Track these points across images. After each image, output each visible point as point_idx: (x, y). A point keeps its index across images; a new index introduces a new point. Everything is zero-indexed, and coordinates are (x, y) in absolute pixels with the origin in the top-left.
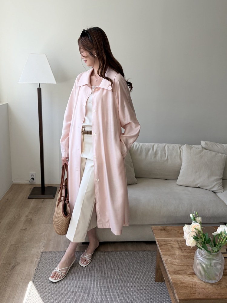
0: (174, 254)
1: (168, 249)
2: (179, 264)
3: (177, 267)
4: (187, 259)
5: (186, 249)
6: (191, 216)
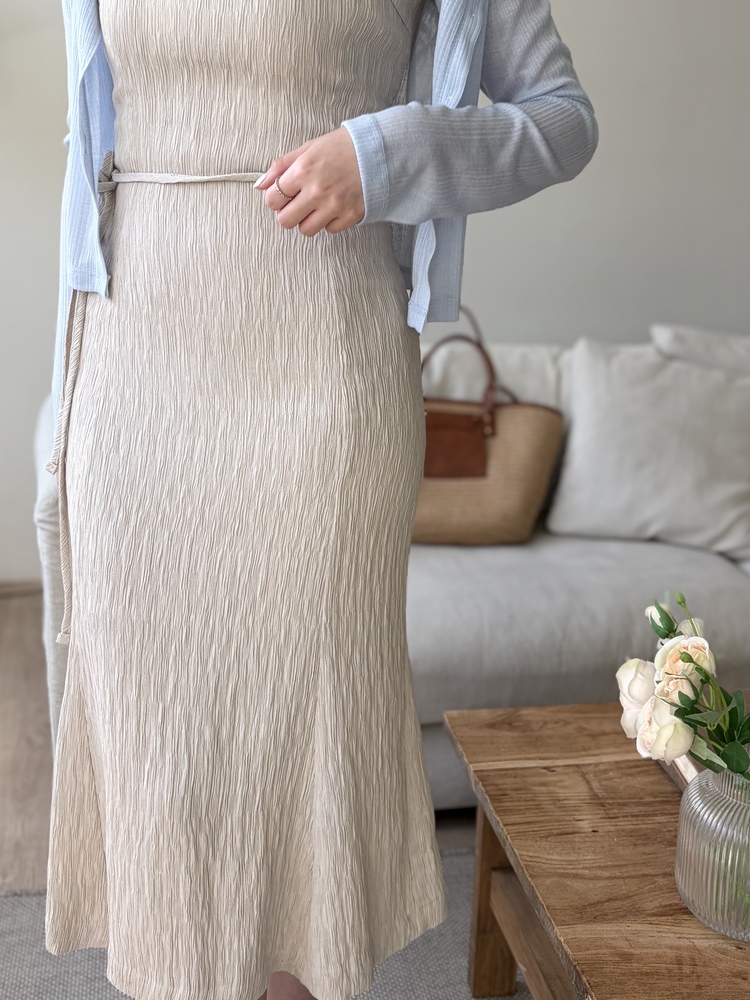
0: (571, 830)
1: (538, 807)
2: (599, 873)
3: (591, 886)
4: (635, 845)
5: (625, 805)
6: (653, 613)
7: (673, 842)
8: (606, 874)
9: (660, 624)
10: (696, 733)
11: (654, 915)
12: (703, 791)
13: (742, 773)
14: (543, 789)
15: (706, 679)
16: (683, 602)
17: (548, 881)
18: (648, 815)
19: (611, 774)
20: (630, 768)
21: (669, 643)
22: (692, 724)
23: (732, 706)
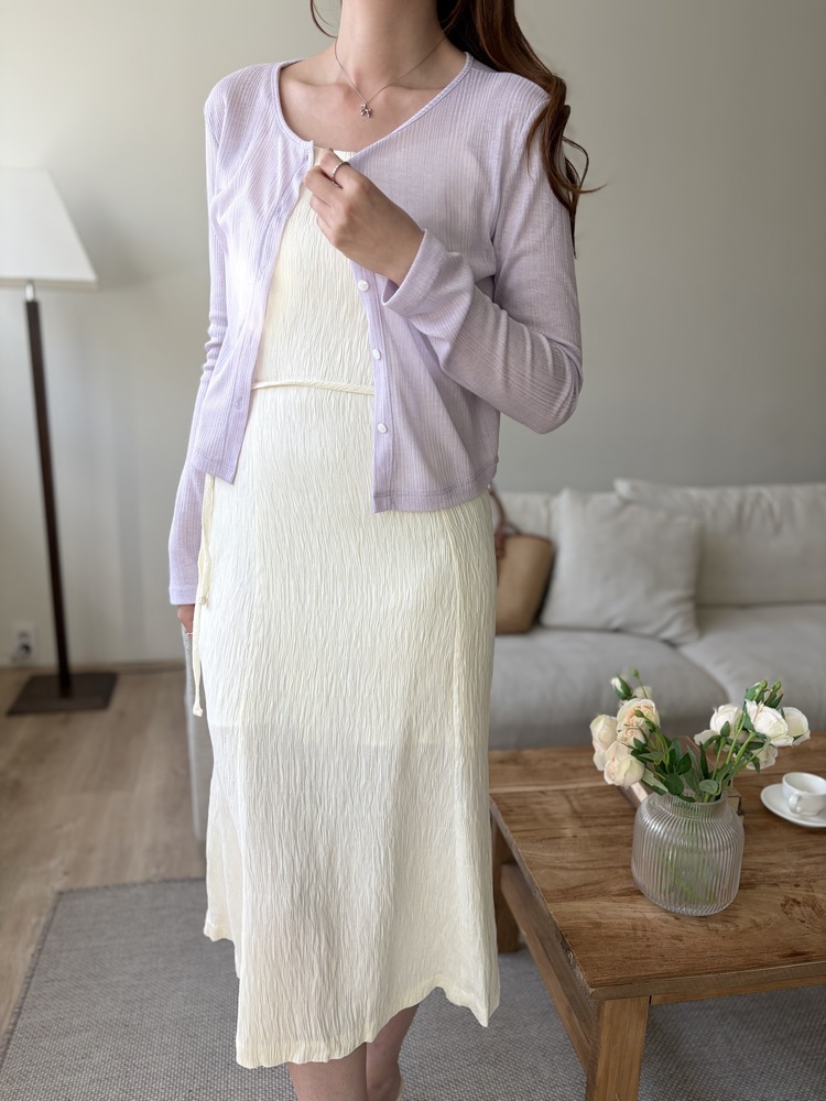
0: (557, 836)
2: (578, 865)
3: (572, 874)
4: (603, 846)
5: (597, 817)
6: (616, 682)
7: (630, 844)
8: (583, 866)
9: (621, 690)
10: (646, 767)
11: (616, 895)
12: (651, 807)
13: (679, 795)
14: (538, 807)
15: (653, 729)
16: (637, 675)
17: (542, 872)
18: (612, 825)
19: (586, 796)
20: (600, 791)
21: (627, 703)
22: (644, 761)
23: (672, 748)
